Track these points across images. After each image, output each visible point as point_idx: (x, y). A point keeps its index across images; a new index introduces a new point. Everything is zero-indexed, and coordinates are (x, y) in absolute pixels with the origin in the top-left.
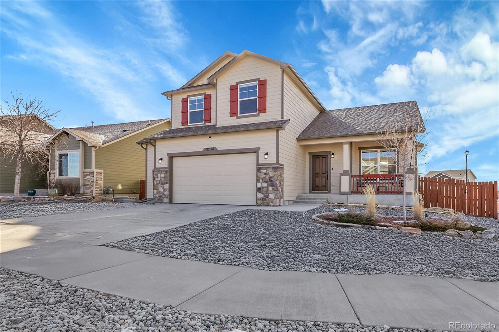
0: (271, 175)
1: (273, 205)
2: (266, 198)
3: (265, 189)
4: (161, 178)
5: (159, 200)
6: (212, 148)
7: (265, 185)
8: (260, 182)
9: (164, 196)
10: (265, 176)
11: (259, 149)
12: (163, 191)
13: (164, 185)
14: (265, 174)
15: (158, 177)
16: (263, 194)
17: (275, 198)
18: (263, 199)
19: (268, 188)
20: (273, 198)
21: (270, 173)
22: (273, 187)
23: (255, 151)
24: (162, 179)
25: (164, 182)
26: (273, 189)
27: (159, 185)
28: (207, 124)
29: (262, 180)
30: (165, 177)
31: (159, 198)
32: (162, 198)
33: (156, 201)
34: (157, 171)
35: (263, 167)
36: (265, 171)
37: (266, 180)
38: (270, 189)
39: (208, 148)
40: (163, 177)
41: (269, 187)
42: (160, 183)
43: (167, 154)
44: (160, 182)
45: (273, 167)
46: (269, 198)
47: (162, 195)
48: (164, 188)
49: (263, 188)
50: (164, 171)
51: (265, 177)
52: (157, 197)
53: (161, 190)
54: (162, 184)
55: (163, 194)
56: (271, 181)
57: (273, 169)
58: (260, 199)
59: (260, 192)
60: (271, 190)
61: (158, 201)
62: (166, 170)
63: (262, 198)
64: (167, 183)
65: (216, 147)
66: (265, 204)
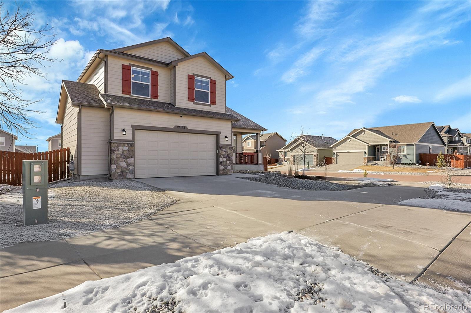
0: (229, 153)
1: (229, 174)
2: (226, 169)
3: (225, 163)
4: (123, 151)
5: (121, 175)
6: (183, 126)
7: (225, 159)
8: (221, 157)
9: (128, 172)
10: (225, 153)
11: (220, 133)
12: (126, 165)
13: (128, 159)
14: (225, 151)
15: (118, 150)
16: (223, 166)
17: (231, 169)
18: (223, 170)
19: (227, 162)
20: (230, 169)
21: (228, 151)
22: (230, 161)
23: (217, 134)
24: (125, 152)
25: (128, 156)
26: (230, 163)
27: (120, 159)
28: (153, 100)
29: (223, 156)
30: (129, 151)
31: (120, 173)
32: (125, 174)
33: (116, 177)
34: (117, 143)
35: (223, 147)
36: (225, 150)
37: (225, 156)
38: (228, 162)
39: (179, 126)
40: (126, 150)
41: (228, 161)
42: (122, 157)
43: (131, 125)
44: (121, 156)
45: (230, 147)
46: (228, 169)
47: (124, 170)
48: (128, 162)
49: (224, 162)
50: (128, 144)
51: (225, 154)
52: (117, 173)
53: (124, 164)
54: (125, 158)
55: (126, 169)
56: (229, 157)
57: (229, 148)
58: (222, 170)
59: (222, 165)
60: (229, 163)
61: (118, 178)
62: (132, 143)
63: (223, 169)
64: (131, 157)
65: (187, 126)
66: (225, 173)
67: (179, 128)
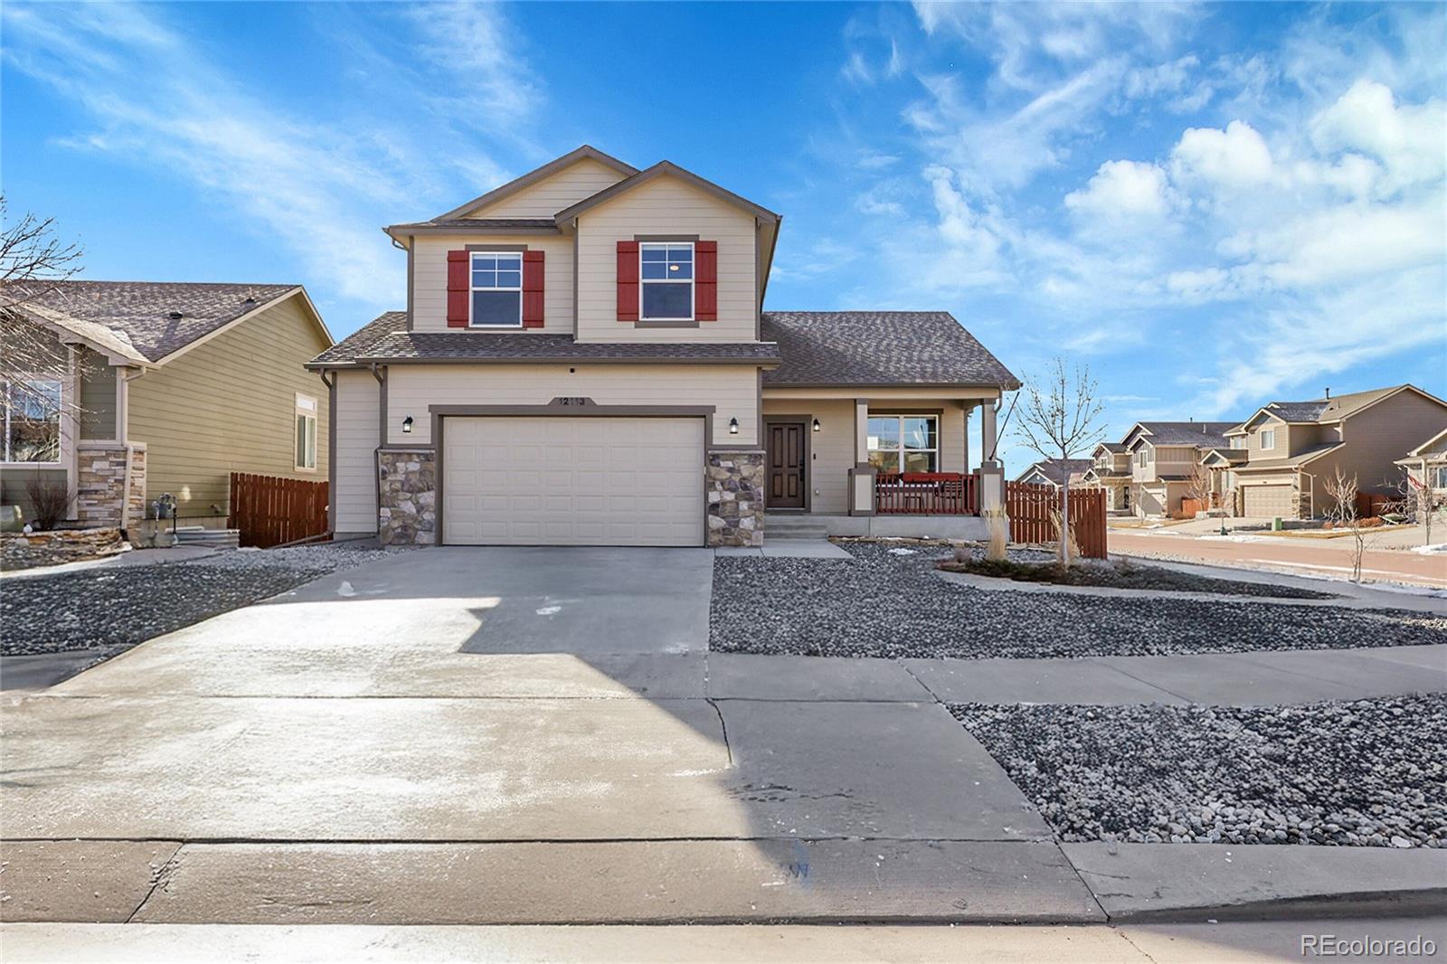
0: (745, 474)
1: (749, 544)
2: (733, 530)
3: (729, 508)
4: (407, 473)
5: (399, 536)
6: (577, 399)
7: (730, 496)
8: (716, 489)
9: (419, 527)
10: (729, 474)
11: (713, 409)
12: (414, 511)
13: (419, 495)
14: (730, 470)
15: (395, 471)
16: (723, 518)
17: (756, 527)
18: (724, 531)
19: (738, 504)
20: (752, 528)
21: (742, 467)
22: (751, 503)
23: (703, 414)
24: (411, 476)
25: (421, 485)
26: (750, 507)
27: (401, 493)
28: (531, 331)
29: (722, 484)
30: (421, 473)
31: (399, 530)
32: (410, 531)
33: (390, 540)
34: (393, 454)
35: (722, 454)
36: (730, 464)
37: (732, 486)
38: (744, 505)
39: (565, 399)
40: (414, 472)
41: (741, 503)
42: (405, 488)
43: (430, 406)
44: (403, 485)
45: (750, 455)
46: (741, 527)
47: (410, 521)
48: (418, 503)
49: (724, 503)
50: (418, 455)
51: (730, 477)
52: (393, 530)
53: (409, 508)
54: (411, 492)
55: (415, 520)
56: (745, 488)
57: (749, 461)
58: (718, 531)
59: (717, 515)
60: (746, 508)
61: (396, 541)
62: (428, 452)
63: (724, 529)
64: (429, 490)
65: (591, 397)
66: (729, 542)
67: (565, 403)
